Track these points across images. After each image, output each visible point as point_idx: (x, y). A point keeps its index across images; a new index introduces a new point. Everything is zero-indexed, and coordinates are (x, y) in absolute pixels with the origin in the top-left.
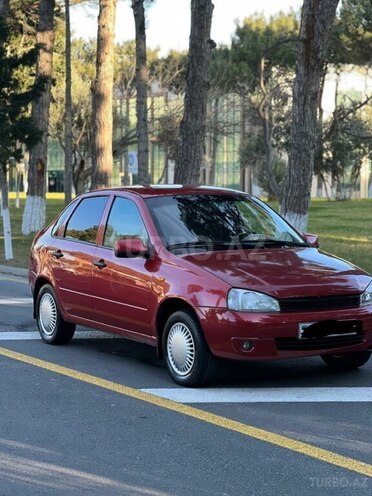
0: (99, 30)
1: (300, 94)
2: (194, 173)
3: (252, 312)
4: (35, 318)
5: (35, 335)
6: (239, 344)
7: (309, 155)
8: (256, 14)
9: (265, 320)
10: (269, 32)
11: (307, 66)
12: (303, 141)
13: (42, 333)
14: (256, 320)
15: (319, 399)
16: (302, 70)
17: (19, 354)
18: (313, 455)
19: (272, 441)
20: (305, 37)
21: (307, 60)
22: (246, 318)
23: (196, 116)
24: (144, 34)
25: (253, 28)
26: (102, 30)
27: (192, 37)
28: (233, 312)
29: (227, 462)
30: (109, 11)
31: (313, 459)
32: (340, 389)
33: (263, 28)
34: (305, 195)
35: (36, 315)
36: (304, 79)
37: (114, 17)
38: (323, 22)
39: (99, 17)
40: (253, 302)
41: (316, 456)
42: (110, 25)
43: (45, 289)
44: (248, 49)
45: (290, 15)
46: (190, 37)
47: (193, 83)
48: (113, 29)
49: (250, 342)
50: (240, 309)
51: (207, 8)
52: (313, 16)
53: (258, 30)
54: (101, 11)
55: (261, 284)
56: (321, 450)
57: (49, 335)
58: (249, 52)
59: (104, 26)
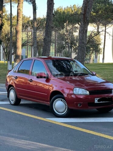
0: (18, 10)
1: (82, 30)
2: (48, 54)
3: (81, 95)
4: (8, 97)
5: (8, 103)
6: (77, 104)
7: (84, 49)
8: (60, 7)
9: (84, 97)
10: (64, 13)
11: (84, 22)
12: (83, 44)
13: (10, 102)
14: (82, 97)
15: (101, 121)
16: (82, 23)
17: (4, 108)
18: (106, 137)
19: (92, 133)
20: (84, 13)
21: (84, 20)
22: (79, 97)
23: (49, 37)
24: (36, 11)
25: (59, 11)
26: (19, 10)
27: (48, 13)
28: (75, 95)
29: (81, 139)
30: (21, 5)
31: (106, 138)
32: (107, 118)
33: (62, 11)
34: (83, 61)
35: (8, 96)
36: (83, 26)
37: (23, 7)
38: (89, 9)
39: (18, 6)
40: (81, 92)
41: (107, 138)
42: (21, 9)
43: (11, 88)
44: (58, 18)
45: (70, 8)
46: (47, 13)
47: (48, 27)
48: (22, 10)
49: (80, 104)
50: (77, 94)
51: (52, 4)
52: (86, 7)
53: (61, 12)
54: (18, 5)
55: (83, 86)
56: (108, 136)
57: (13, 102)
58: (58, 19)
59: (19, 9)
